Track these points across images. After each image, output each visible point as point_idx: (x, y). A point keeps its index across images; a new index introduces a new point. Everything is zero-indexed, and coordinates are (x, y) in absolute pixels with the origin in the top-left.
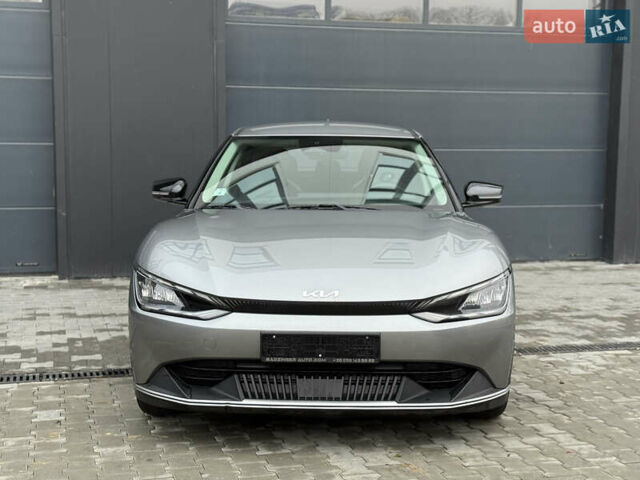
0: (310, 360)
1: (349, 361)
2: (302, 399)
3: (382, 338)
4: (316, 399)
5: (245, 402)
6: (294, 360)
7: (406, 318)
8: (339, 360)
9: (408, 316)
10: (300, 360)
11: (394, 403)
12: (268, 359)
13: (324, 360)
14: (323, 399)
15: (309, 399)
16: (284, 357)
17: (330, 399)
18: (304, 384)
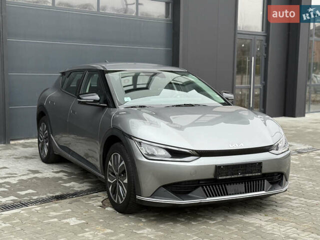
0: (236, 176)
2: (230, 195)
3: (263, 163)
4: (235, 194)
5: (208, 199)
7: (267, 153)
8: (247, 175)
10: (232, 177)
11: (264, 192)
12: (220, 178)
13: (242, 176)
14: (238, 194)
15: (233, 194)
16: (226, 176)
17: (241, 193)
18: (229, 188)
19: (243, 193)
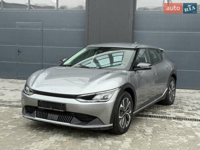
1: (57, 110)
2: (48, 119)
3: (66, 105)
4: (51, 120)
6: (45, 108)
8: (55, 110)
9: (74, 99)
11: (69, 124)
13: (51, 109)
14: (53, 120)
15: (50, 120)
16: (43, 107)
18: (49, 115)
19: (56, 121)
